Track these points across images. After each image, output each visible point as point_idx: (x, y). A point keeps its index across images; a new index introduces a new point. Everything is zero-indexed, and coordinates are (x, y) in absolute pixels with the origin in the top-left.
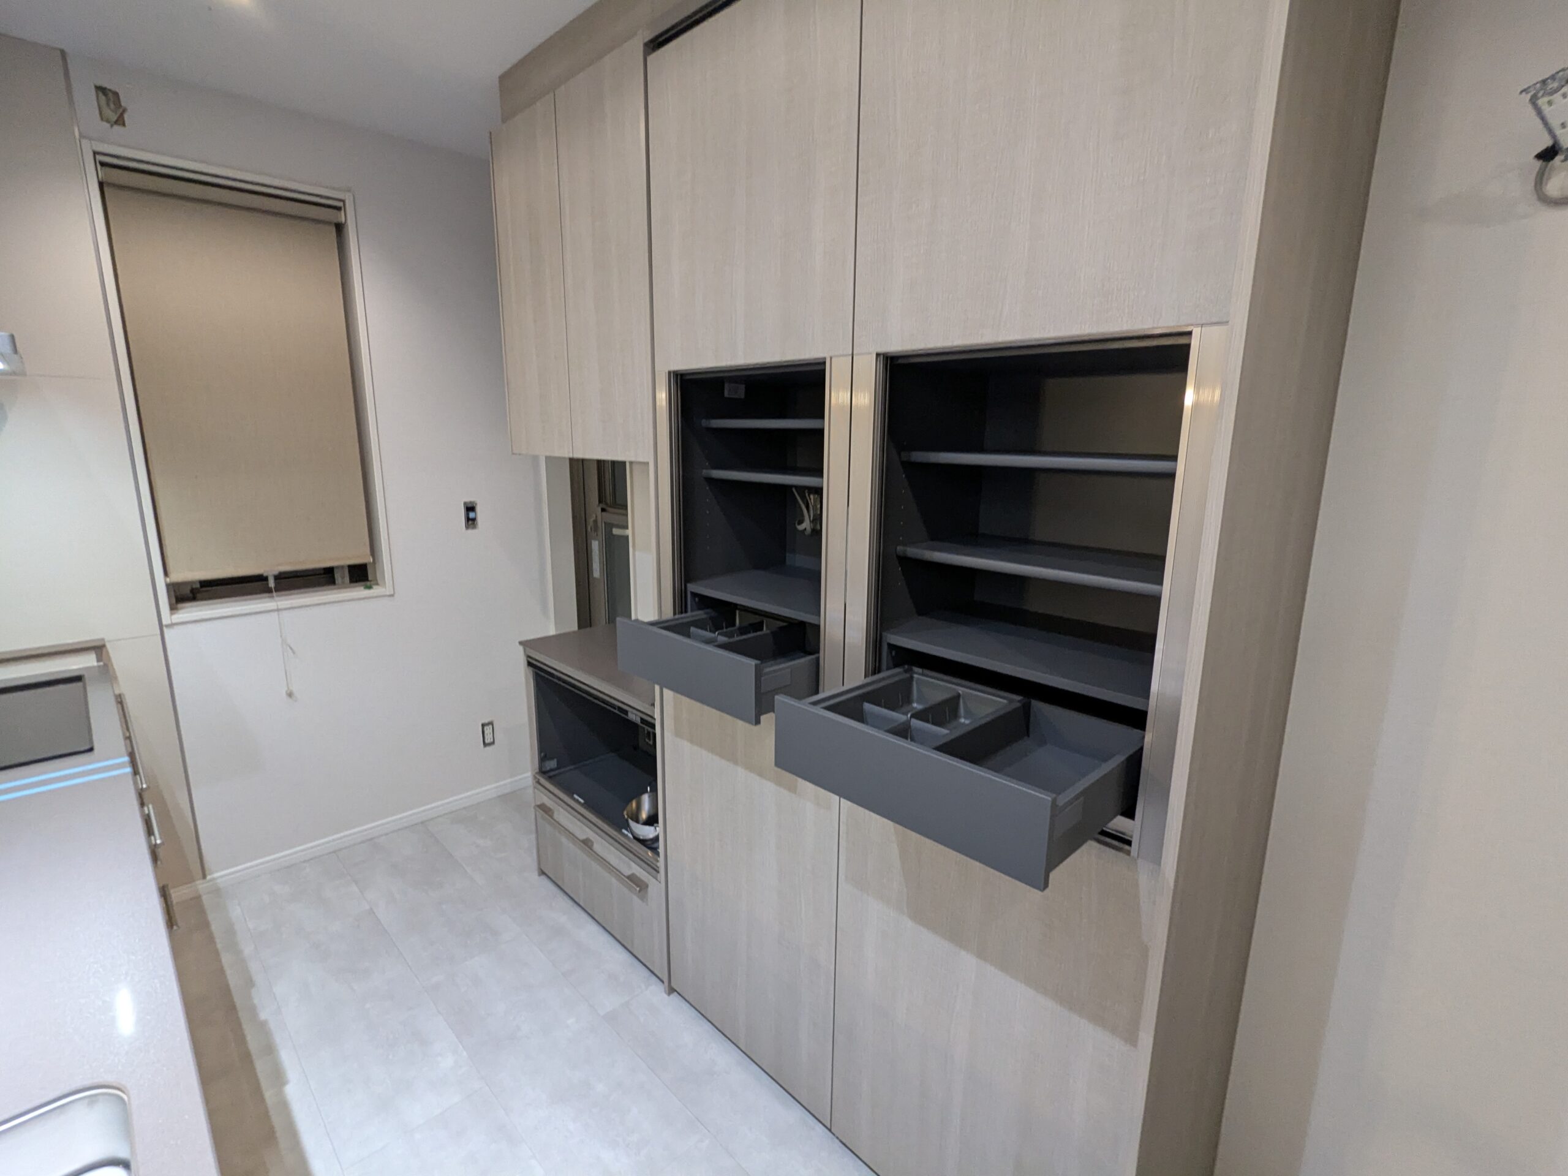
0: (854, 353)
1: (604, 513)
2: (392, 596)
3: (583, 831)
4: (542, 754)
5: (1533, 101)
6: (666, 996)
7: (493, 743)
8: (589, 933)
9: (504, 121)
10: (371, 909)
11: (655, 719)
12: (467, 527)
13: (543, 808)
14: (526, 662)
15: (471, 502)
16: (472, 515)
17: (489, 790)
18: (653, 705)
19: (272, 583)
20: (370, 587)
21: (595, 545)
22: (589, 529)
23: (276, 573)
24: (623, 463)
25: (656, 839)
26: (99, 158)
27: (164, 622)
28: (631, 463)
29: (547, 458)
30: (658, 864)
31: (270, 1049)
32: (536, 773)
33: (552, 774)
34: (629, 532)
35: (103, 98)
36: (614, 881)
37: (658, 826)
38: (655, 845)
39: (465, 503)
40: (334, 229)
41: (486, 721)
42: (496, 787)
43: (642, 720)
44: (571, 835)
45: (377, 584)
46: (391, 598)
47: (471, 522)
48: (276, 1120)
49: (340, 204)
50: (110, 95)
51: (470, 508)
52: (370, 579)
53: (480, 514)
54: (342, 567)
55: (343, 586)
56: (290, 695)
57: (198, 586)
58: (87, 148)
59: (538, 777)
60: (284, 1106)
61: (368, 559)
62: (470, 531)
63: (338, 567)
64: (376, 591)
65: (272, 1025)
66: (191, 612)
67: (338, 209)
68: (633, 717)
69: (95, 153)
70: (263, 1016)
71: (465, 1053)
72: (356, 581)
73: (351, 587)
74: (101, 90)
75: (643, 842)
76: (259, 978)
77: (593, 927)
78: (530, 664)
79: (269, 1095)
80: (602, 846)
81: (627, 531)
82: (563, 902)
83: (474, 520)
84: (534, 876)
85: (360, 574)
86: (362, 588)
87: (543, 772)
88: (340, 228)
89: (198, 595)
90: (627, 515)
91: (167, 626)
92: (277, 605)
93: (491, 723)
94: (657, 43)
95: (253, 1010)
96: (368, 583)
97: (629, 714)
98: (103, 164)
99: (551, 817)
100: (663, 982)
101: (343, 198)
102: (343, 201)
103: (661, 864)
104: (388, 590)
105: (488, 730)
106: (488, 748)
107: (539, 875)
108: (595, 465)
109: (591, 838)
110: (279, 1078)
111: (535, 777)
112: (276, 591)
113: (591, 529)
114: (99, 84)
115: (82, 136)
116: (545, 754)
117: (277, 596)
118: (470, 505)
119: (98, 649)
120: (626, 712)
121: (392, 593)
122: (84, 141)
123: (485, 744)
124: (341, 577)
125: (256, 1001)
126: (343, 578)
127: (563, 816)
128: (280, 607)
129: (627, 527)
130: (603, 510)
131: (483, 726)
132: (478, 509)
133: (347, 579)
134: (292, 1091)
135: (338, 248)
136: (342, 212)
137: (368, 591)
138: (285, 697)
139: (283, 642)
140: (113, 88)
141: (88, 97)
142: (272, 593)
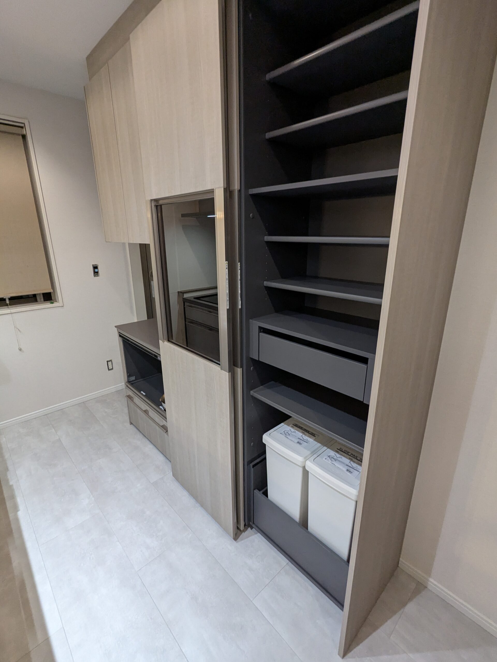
2: (63, 306)
4: (128, 374)
7: (112, 369)
8: (149, 449)
9: (90, 79)
10: (59, 439)
12: (95, 276)
13: (129, 397)
14: (119, 336)
15: (95, 265)
16: (96, 270)
17: (112, 388)
19: (8, 302)
20: (53, 303)
22: (149, 275)
23: (9, 297)
29: (128, 244)
31: (13, 497)
32: (126, 382)
33: (132, 382)
39: (93, 265)
40: (21, 138)
41: (109, 360)
42: (115, 387)
44: (140, 408)
45: (56, 302)
46: (62, 308)
47: (96, 273)
48: (13, 526)
49: (22, 125)
51: (95, 267)
52: (53, 299)
53: (100, 270)
54: (40, 294)
55: (41, 303)
56: (20, 350)
60: (17, 520)
61: (51, 290)
63: (38, 294)
64: (55, 304)
65: (15, 487)
67: (22, 127)
68: (159, 358)
70: (11, 483)
71: (93, 498)
72: (47, 300)
73: (44, 303)
76: (10, 467)
77: (151, 446)
79: (11, 515)
80: (152, 413)
82: (139, 436)
83: (97, 272)
84: (128, 424)
85: (48, 297)
86: (49, 303)
87: (129, 382)
88: (24, 137)
92: (11, 311)
93: (111, 361)
95: (7, 481)
96: (52, 301)
99: (133, 401)
101: (23, 122)
102: (24, 124)
104: (61, 305)
105: (110, 363)
107: (130, 424)
109: (148, 410)
110: (16, 508)
111: (126, 384)
112: (10, 305)
113: (151, 275)
117: (10, 307)
118: (95, 266)
120: (157, 357)
121: (63, 305)
123: (109, 370)
125: (9, 477)
126: (40, 299)
127: (137, 400)
128: (12, 312)
131: (107, 362)
132: (99, 267)
133: (42, 299)
134: (21, 514)
135: (24, 147)
136: (24, 129)
137: (53, 304)
138: (18, 350)
139: (15, 327)
142: (8, 306)
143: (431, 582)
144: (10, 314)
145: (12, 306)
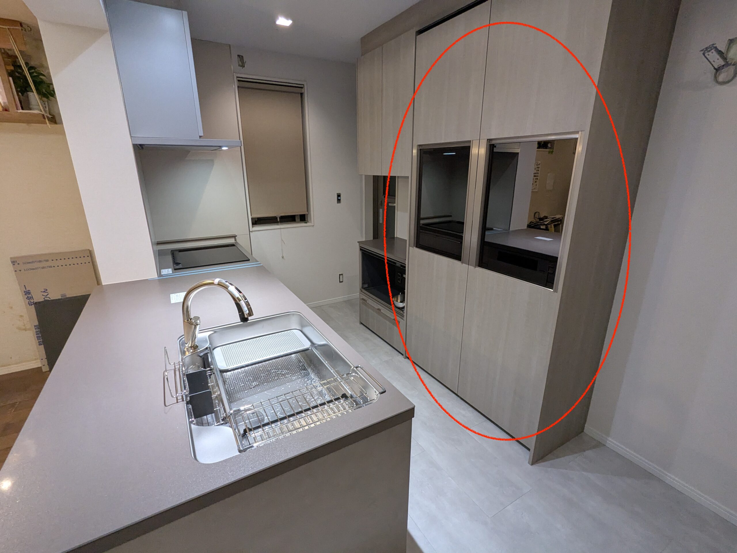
0: (480, 139)
2: (313, 226)
3: (377, 306)
4: (363, 282)
5: (704, 54)
6: (404, 359)
7: (342, 282)
9: (362, 55)
11: (406, 265)
12: (338, 203)
13: (363, 299)
14: (359, 249)
16: (339, 198)
17: (340, 298)
18: (405, 260)
19: (279, 220)
20: (306, 223)
21: (381, 211)
22: (379, 204)
23: (280, 216)
24: (395, 177)
25: (404, 308)
26: (237, 78)
27: (250, 231)
28: (398, 177)
29: (365, 176)
30: (404, 314)
33: (367, 288)
34: (395, 205)
35: (239, 58)
36: (388, 322)
37: (404, 303)
38: (403, 310)
39: (337, 194)
40: (300, 95)
41: (341, 273)
42: (343, 298)
43: (401, 266)
44: (373, 308)
45: (308, 222)
46: (313, 227)
47: (339, 201)
49: (303, 86)
50: (240, 56)
51: (339, 196)
53: (342, 198)
54: (298, 215)
55: (298, 222)
56: (283, 257)
57: (257, 220)
58: (235, 75)
59: (362, 289)
61: (306, 213)
62: (338, 204)
63: (296, 215)
64: (308, 224)
66: (257, 228)
67: (302, 88)
68: (398, 265)
69: (237, 77)
72: (302, 221)
73: (300, 223)
74: (239, 56)
75: (399, 308)
78: (361, 249)
80: (384, 311)
81: (395, 204)
83: (340, 200)
84: (358, 324)
85: (303, 218)
87: (363, 287)
88: (302, 94)
89: (257, 223)
90: (395, 199)
91: (251, 231)
92: (280, 227)
93: (342, 274)
94: (420, 32)
96: (305, 222)
97: (397, 264)
98: (239, 81)
99: (366, 302)
100: (403, 355)
101: (303, 84)
103: (405, 314)
104: (312, 224)
105: (341, 277)
106: (341, 283)
107: (360, 324)
108: (383, 178)
109: (380, 308)
111: (360, 290)
112: (280, 223)
113: (380, 204)
114: (238, 54)
115: (234, 72)
116: (364, 283)
117: (280, 224)
118: (339, 194)
119: (234, 237)
120: (395, 263)
122: (234, 74)
123: (340, 282)
126: (298, 219)
127: (370, 302)
129: (395, 203)
131: (340, 275)
132: (341, 196)
133: (299, 220)
135: (301, 101)
138: (281, 258)
139: (282, 239)
140: (242, 55)
141: (235, 58)
142: (278, 223)
143: (610, 441)
144: (279, 230)
145: (281, 223)
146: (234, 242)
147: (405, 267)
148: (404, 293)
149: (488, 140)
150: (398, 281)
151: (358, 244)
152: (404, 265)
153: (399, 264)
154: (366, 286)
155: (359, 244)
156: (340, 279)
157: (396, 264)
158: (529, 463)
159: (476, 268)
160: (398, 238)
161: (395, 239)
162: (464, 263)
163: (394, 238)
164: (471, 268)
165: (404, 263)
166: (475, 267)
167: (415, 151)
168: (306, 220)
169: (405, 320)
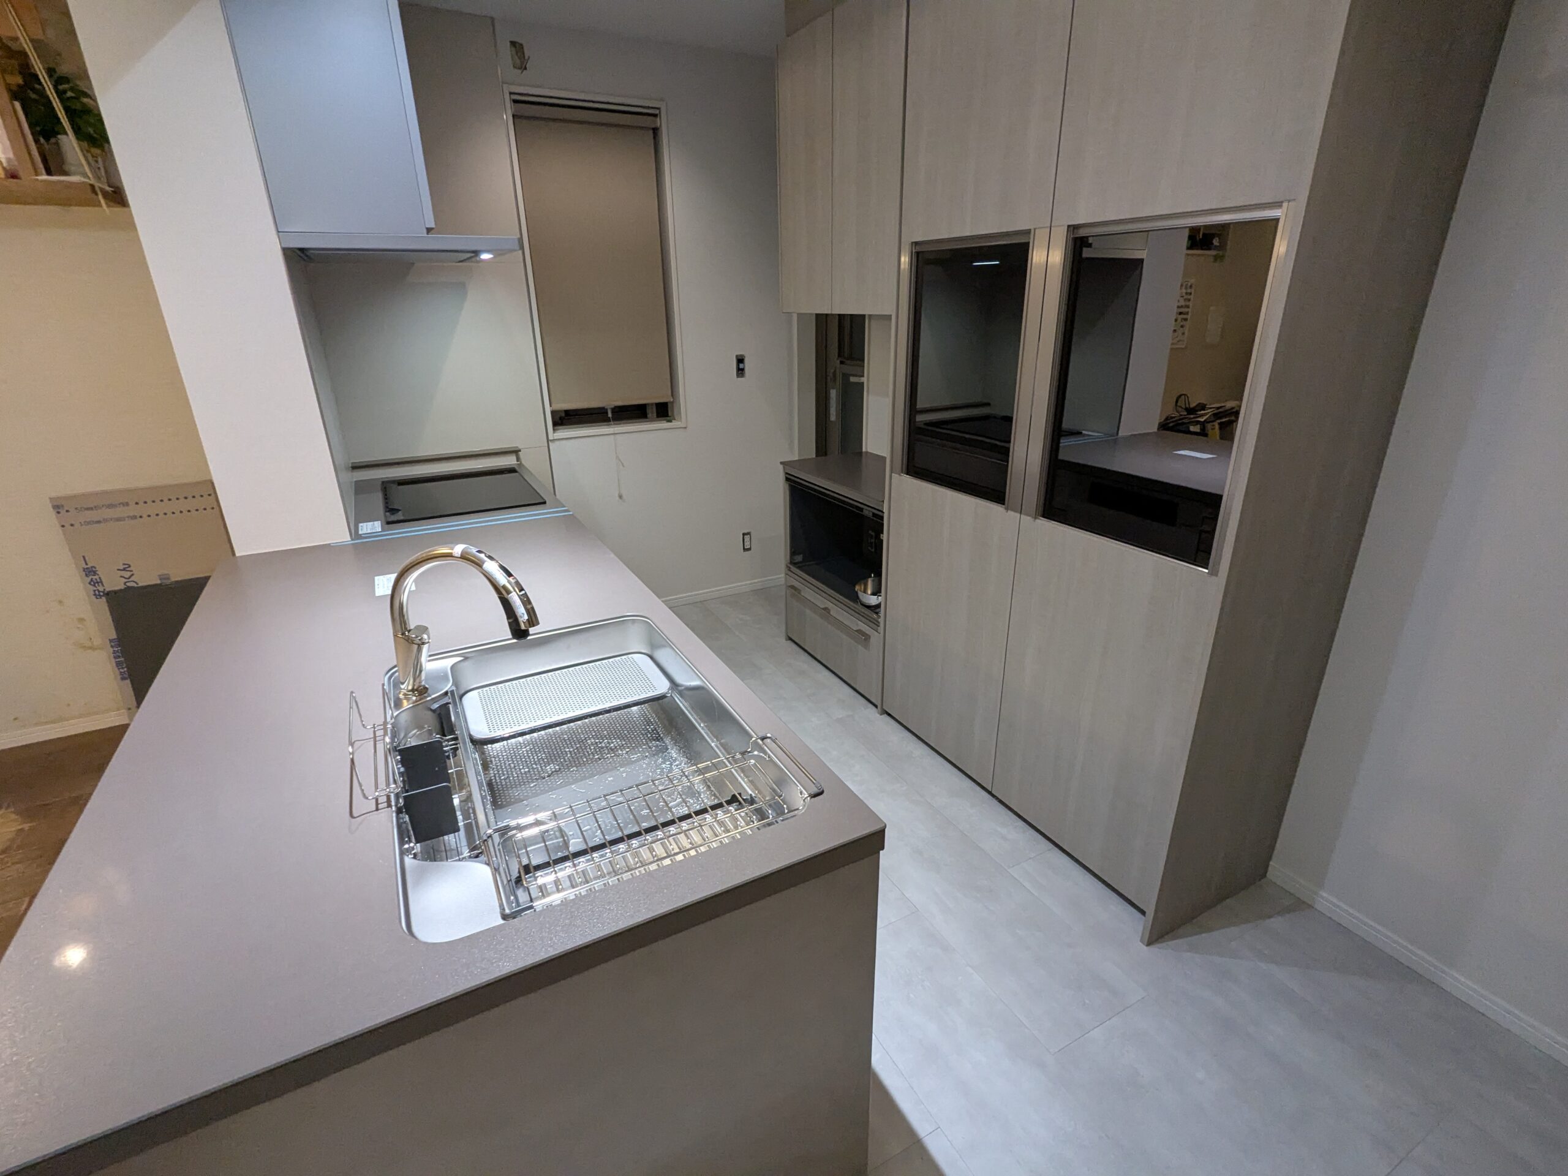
0: (1053, 225)
1: (842, 365)
2: (685, 428)
3: (821, 602)
4: (793, 550)
6: (878, 715)
7: (749, 549)
9: (788, 35)
11: (883, 513)
12: (738, 376)
13: (793, 587)
14: (785, 479)
15: (741, 355)
16: (741, 366)
18: (883, 501)
19: (610, 415)
20: (670, 421)
21: (833, 394)
22: (829, 378)
23: (613, 406)
24: (864, 316)
25: (878, 606)
26: (511, 95)
28: (870, 316)
29: (799, 314)
30: (879, 620)
32: (788, 562)
33: (798, 565)
34: (864, 380)
35: (513, 49)
36: (844, 637)
37: (880, 596)
38: (877, 610)
39: (737, 356)
40: (652, 133)
41: (746, 532)
42: (751, 584)
43: (874, 515)
44: (814, 607)
45: (675, 420)
46: (685, 430)
47: (740, 372)
49: (657, 112)
50: (517, 45)
51: (740, 360)
53: (748, 365)
54: (652, 404)
55: (652, 421)
57: (563, 415)
58: (507, 89)
59: (789, 565)
61: (670, 399)
62: (740, 379)
63: (648, 404)
64: (674, 424)
66: (564, 433)
67: (655, 116)
68: (867, 512)
69: (511, 93)
72: (661, 417)
73: (657, 421)
74: (513, 43)
75: (869, 607)
78: (787, 479)
80: (839, 613)
81: (862, 378)
83: (743, 370)
84: (783, 640)
85: (664, 411)
86: (665, 422)
87: (793, 562)
88: (656, 131)
90: (864, 366)
91: (551, 440)
92: (613, 431)
93: (748, 534)
96: (668, 418)
97: (864, 511)
98: (515, 101)
99: (797, 595)
100: (876, 706)
101: (657, 106)
102: (660, 109)
103: (881, 620)
104: (683, 424)
105: (747, 538)
106: (747, 553)
107: (787, 641)
108: (837, 319)
109: (829, 607)
111: (787, 566)
112: (613, 421)
113: (831, 379)
114: (512, 39)
115: (503, 83)
116: (794, 552)
117: (614, 424)
118: (740, 358)
119: (516, 452)
120: (861, 510)
121: (686, 426)
122: (505, 86)
123: (745, 550)
124: (652, 412)
126: (652, 413)
127: (808, 593)
128: (615, 433)
129: (863, 376)
130: (842, 363)
131: (744, 534)
132: (746, 361)
133: (655, 414)
135: (654, 147)
136: (658, 119)
137: (670, 424)
138: (618, 498)
139: (617, 457)
140: (520, 42)
141: (506, 51)
142: (610, 421)
143: (1323, 898)
144: (612, 436)
145: (616, 422)
146: (516, 462)
147: (882, 518)
148: (879, 575)
149: (1069, 226)
150: (870, 548)
151: (781, 467)
152: (880, 513)
153: (869, 511)
154: (799, 558)
155: (784, 467)
156: (746, 544)
157: (862, 512)
158: (1142, 941)
159: (1037, 520)
160: (871, 454)
161: (864, 455)
162: (1012, 510)
163: (861, 453)
164: (1026, 520)
165: (880, 509)
166: (1035, 518)
167: (905, 260)
168: (670, 414)
169: (882, 632)
